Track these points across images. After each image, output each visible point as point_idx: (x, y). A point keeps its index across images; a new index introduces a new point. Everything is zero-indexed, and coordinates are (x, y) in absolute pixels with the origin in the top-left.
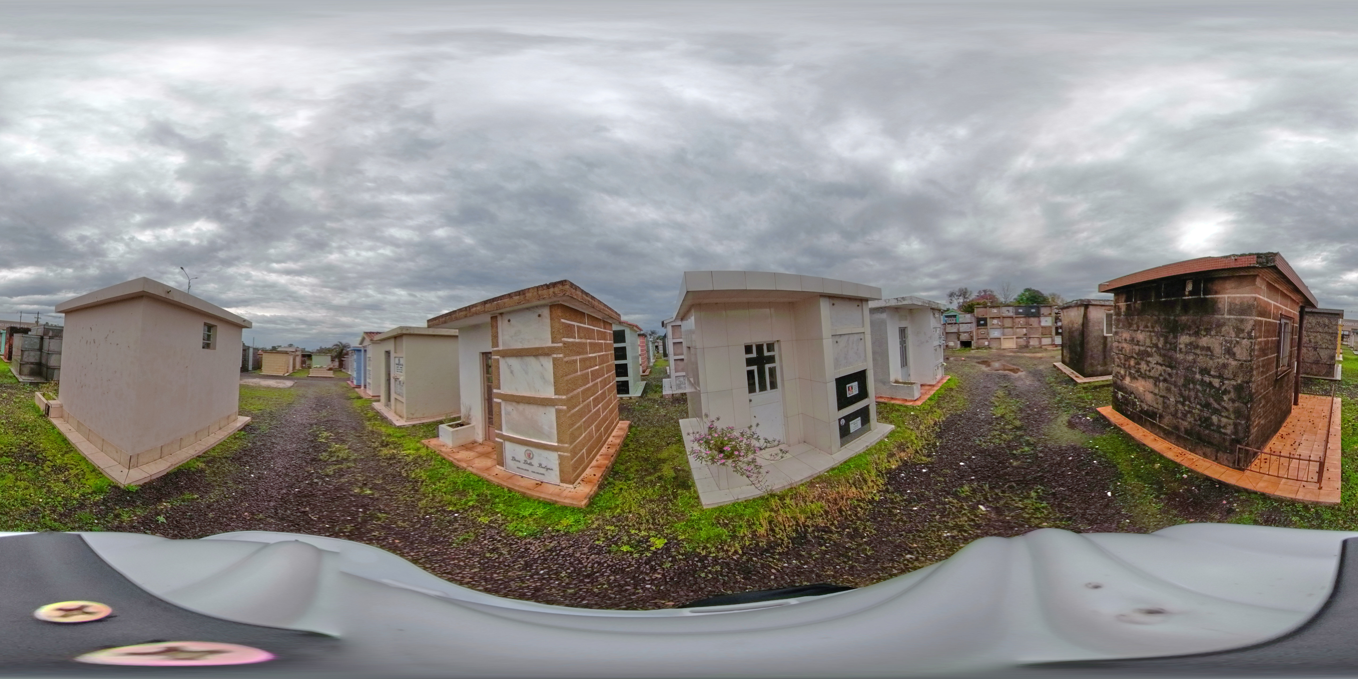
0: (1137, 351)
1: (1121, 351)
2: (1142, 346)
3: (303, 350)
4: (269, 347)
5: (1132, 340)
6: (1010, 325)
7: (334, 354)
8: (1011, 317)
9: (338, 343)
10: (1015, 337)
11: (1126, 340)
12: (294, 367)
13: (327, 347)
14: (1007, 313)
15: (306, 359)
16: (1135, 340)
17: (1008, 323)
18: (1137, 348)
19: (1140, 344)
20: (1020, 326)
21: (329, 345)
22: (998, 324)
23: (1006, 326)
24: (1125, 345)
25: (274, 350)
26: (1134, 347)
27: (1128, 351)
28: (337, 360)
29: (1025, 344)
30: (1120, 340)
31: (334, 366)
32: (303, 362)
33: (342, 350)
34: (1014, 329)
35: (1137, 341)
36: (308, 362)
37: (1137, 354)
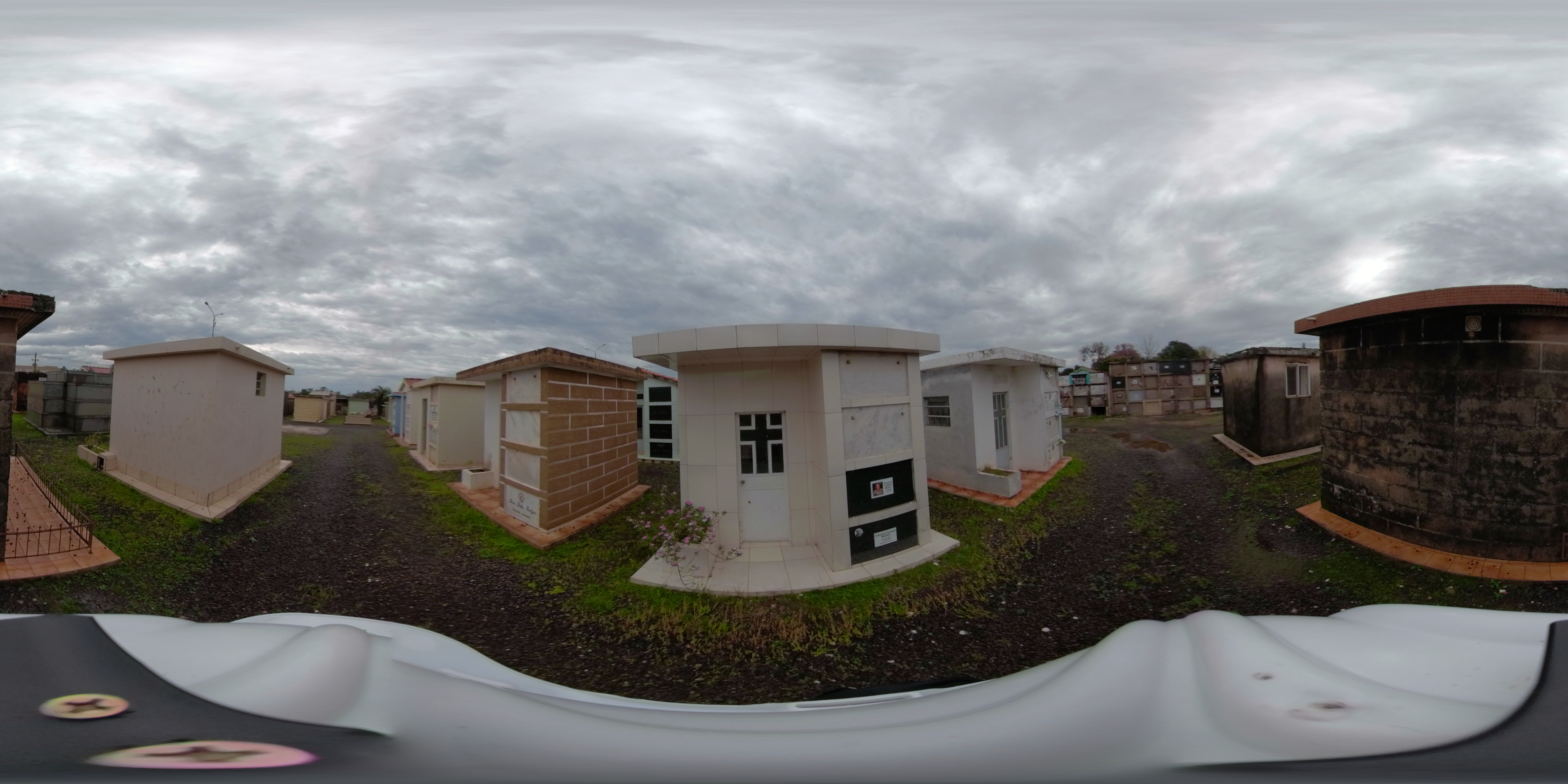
0: (1371, 424)
1: (1339, 424)
2: (1382, 416)
3: (338, 395)
4: (298, 390)
5: (1361, 407)
6: (1154, 386)
7: (373, 400)
8: (1156, 376)
9: (378, 388)
10: (1160, 400)
11: (1346, 407)
12: (328, 413)
13: (366, 391)
14: (1150, 370)
15: (341, 404)
16: (1367, 407)
17: (1151, 382)
18: (1371, 420)
19: (1378, 413)
20: (1166, 387)
21: (368, 389)
22: (1139, 384)
23: (1149, 386)
24: (1345, 415)
25: (305, 394)
26: (1365, 418)
27: (1352, 425)
28: (376, 406)
29: (1172, 408)
30: (1335, 407)
31: (372, 413)
32: (338, 408)
33: (382, 395)
34: (1159, 390)
35: (1371, 409)
36: (343, 408)
37: (1372, 429)
